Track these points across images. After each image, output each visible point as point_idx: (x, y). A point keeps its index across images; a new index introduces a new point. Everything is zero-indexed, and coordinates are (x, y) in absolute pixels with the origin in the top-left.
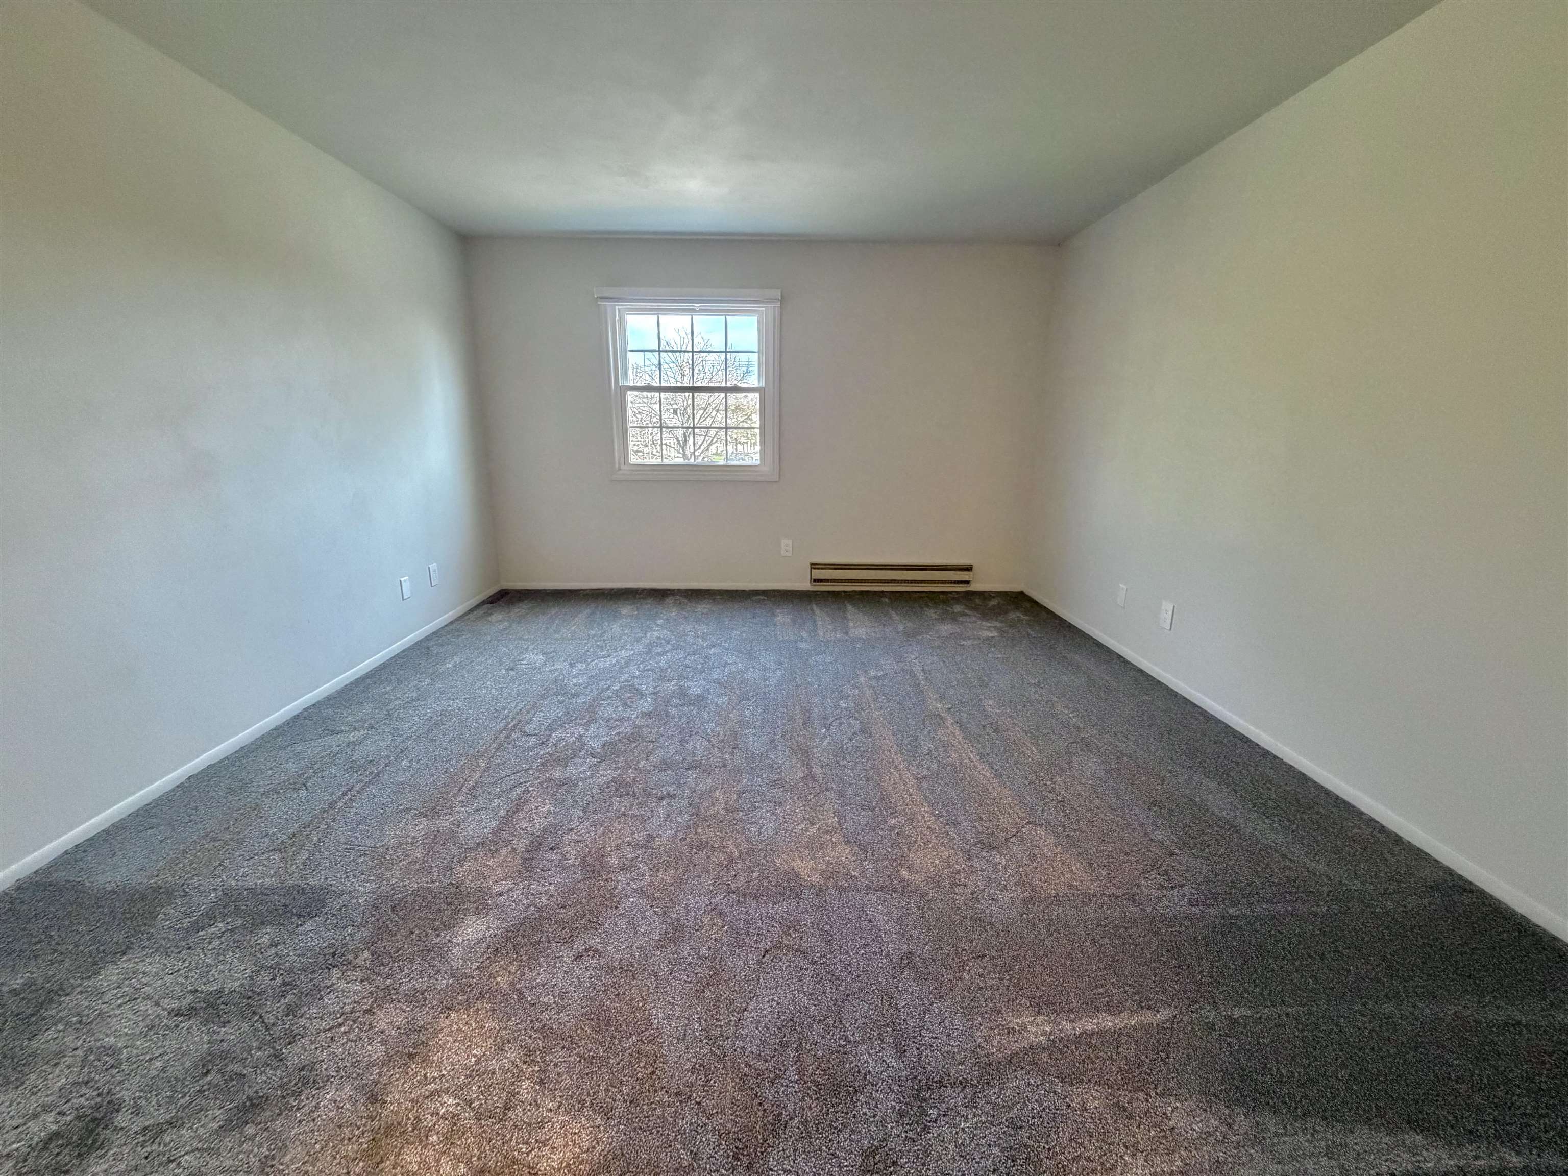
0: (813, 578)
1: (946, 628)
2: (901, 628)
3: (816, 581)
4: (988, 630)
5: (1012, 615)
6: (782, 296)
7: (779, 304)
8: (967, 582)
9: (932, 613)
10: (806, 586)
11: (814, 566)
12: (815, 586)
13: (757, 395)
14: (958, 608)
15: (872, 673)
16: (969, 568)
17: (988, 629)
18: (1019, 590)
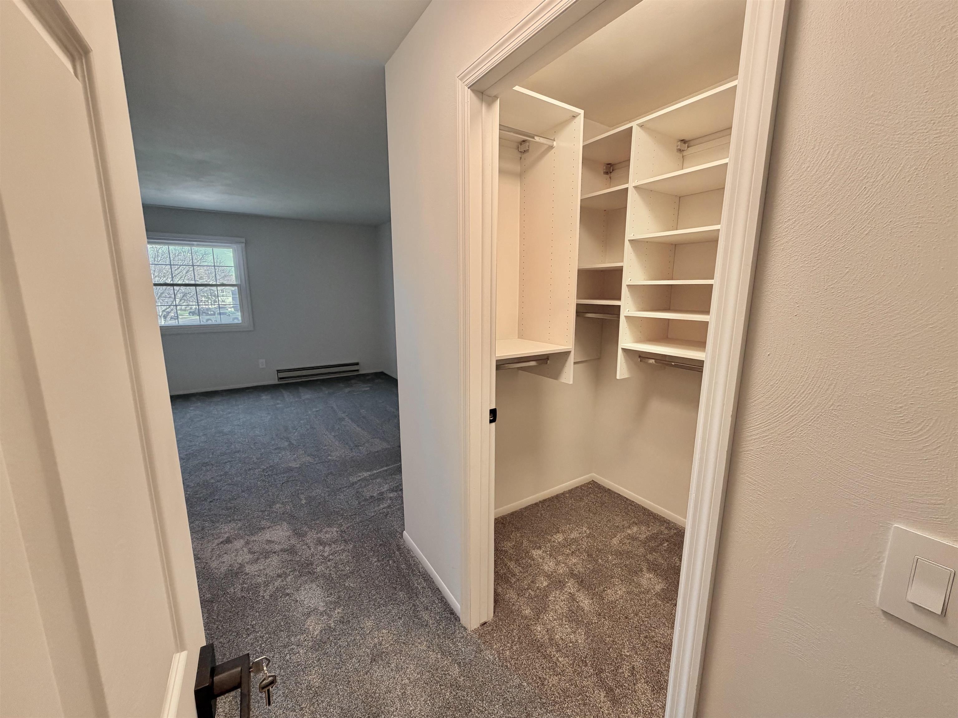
0: (279, 377)
1: (347, 390)
2: (327, 392)
3: (281, 378)
4: (365, 388)
5: (377, 381)
6: (246, 240)
7: (244, 245)
8: (358, 370)
9: (341, 385)
10: (276, 382)
11: (279, 371)
12: (281, 381)
13: (236, 288)
14: (353, 381)
15: (314, 410)
16: (357, 364)
17: (367, 387)
18: (381, 371)
